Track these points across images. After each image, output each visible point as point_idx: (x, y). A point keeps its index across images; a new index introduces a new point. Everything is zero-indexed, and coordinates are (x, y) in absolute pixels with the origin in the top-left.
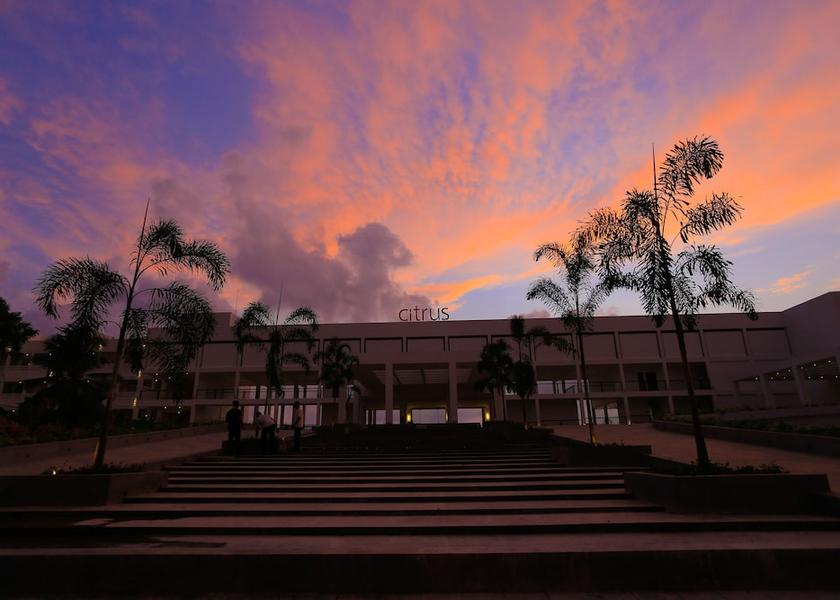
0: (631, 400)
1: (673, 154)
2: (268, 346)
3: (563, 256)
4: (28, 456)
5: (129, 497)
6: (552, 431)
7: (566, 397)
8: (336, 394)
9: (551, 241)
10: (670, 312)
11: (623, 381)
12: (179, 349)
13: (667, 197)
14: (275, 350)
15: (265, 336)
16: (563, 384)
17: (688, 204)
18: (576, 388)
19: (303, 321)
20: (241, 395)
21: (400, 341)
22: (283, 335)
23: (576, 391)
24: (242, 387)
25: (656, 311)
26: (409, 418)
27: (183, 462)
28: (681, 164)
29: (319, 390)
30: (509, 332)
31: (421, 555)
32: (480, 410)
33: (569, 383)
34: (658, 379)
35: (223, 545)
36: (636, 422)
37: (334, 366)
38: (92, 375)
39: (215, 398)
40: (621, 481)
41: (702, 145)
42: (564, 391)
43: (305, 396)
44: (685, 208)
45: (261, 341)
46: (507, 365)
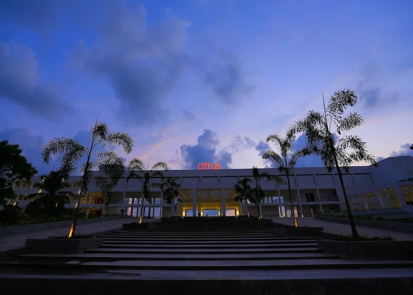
0: (303, 206)
1: (334, 96)
2: (144, 180)
3: (279, 140)
4: (34, 229)
5: (86, 250)
6: (272, 220)
7: (273, 204)
8: (169, 202)
9: (273, 134)
10: (335, 166)
11: (299, 197)
12: (110, 181)
13: (331, 115)
14: (147, 181)
15: (142, 175)
16: (272, 198)
17: (341, 117)
18: (278, 200)
19: (160, 168)
20: (125, 202)
21: (198, 178)
22: (150, 175)
23: (278, 202)
24: (126, 199)
25: (328, 165)
26: (202, 214)
27: (106, 233)
28: (337, 101)
29: (161, 200)
30: (252, 174)
31: (243, 280)
32: (234, 210)
33: (274, 198)
34: (315, 196)
35: (139, 275)
36: (306, 216)
37: (170, 189)
38: (60, 192)
39: (114, 203)
40: (316, 244)
41: (348, 92)
42: (272, 202)
43: (154, 203)
44: (339, 119)
45: (140, 178)
46: (248, 190)
